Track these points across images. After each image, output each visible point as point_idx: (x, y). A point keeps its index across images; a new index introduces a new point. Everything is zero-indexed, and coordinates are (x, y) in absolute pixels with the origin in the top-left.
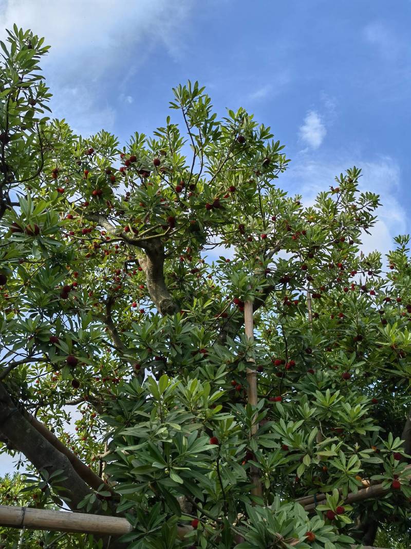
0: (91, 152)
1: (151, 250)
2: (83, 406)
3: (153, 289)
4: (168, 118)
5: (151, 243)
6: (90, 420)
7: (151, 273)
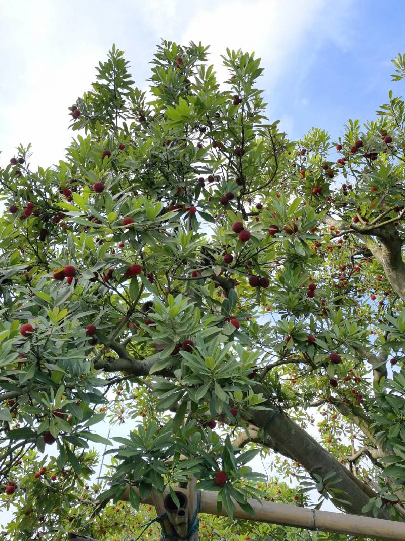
0: (304, 152)
1: (385, 237)
2: (322, 408)
3: (394, 279)
4: (390, 93)
5: (385, 229)
6: (331, 422)
7: (389, 261)
